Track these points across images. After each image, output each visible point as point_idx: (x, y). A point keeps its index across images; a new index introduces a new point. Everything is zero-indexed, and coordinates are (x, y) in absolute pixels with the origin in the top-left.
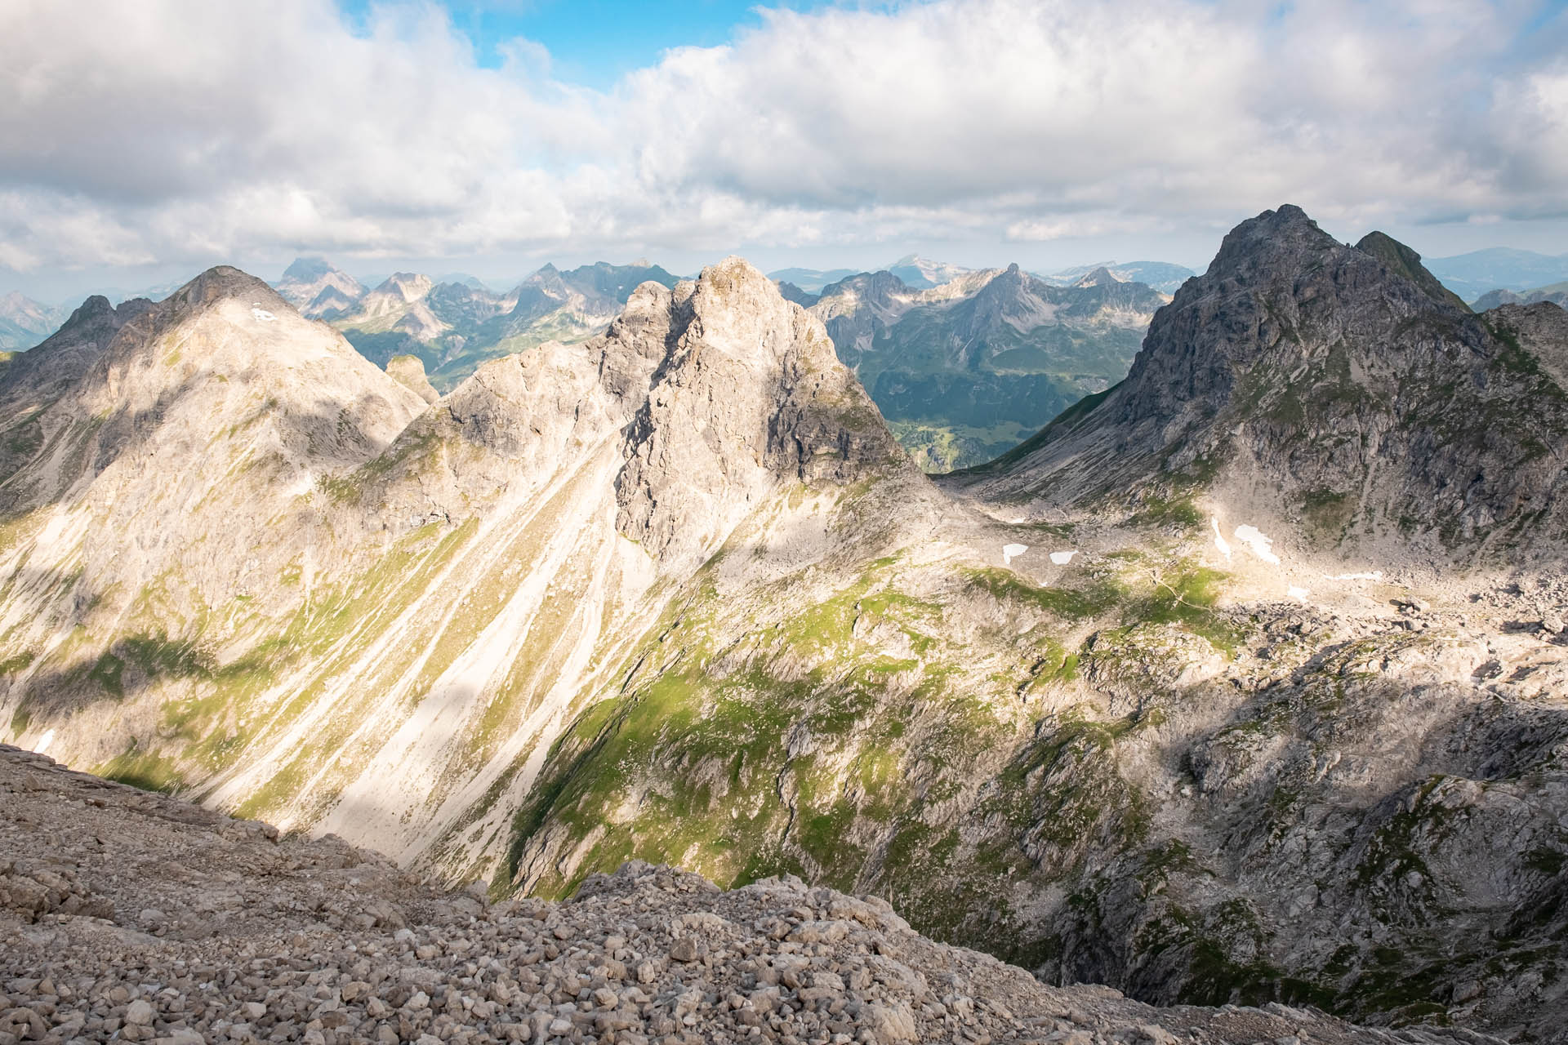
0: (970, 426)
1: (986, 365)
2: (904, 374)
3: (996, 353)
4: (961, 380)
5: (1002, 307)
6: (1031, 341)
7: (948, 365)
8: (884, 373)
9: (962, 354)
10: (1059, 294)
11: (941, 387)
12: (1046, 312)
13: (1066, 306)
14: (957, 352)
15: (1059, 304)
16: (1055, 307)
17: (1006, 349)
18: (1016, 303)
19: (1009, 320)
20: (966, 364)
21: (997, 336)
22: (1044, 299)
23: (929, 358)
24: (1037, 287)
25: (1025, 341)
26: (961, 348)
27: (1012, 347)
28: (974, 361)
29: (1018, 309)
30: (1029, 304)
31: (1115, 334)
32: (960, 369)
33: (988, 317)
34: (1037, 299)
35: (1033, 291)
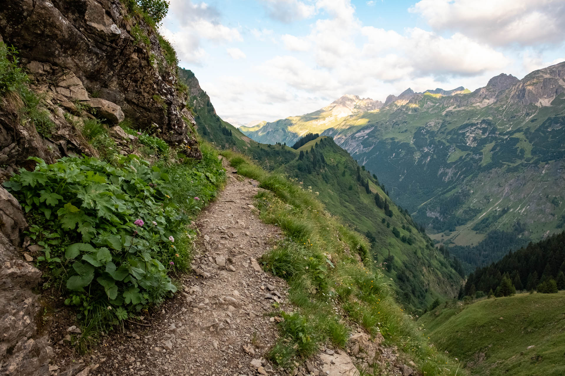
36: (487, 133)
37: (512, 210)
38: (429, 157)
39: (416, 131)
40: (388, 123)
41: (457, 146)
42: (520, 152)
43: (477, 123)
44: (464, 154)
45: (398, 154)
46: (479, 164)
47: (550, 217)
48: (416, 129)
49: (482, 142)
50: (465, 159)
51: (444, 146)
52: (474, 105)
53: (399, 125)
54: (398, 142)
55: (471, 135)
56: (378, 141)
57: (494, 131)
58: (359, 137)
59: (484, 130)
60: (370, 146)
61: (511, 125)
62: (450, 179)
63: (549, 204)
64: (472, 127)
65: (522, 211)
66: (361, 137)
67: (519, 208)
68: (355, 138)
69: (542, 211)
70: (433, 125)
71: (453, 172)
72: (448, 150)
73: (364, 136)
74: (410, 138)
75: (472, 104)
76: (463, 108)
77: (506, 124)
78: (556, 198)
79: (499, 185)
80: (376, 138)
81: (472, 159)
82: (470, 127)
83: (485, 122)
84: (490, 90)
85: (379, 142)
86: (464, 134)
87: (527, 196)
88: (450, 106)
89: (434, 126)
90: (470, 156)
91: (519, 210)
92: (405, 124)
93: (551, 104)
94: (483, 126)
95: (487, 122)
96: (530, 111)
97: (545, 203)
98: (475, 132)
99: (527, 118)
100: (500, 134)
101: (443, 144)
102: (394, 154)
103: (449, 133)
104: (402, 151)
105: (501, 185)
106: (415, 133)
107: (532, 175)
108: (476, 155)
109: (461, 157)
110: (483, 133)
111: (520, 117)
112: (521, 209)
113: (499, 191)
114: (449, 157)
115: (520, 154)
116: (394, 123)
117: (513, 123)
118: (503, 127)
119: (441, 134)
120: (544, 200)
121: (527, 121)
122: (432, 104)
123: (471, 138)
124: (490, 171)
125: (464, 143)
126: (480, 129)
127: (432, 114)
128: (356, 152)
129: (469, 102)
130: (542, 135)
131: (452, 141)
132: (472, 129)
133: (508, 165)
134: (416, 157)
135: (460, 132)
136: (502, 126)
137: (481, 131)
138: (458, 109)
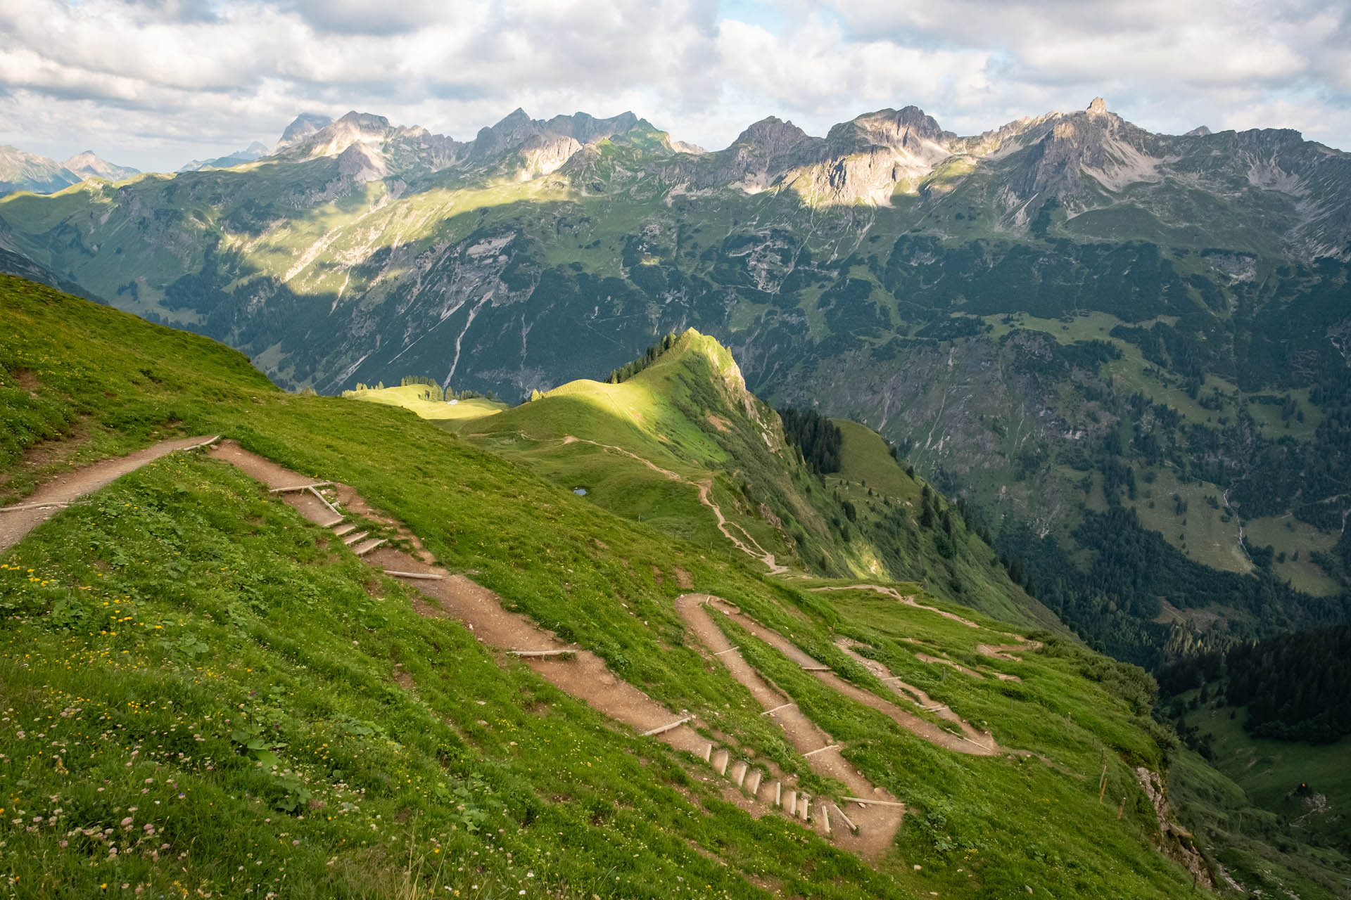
0: (1032, 315)
1: (1057, 229)
2: (934, 239)
3: (1072, 215)
4: (1019, 250)
5: (1081, 155)
6: (1125, 201)
7: (998, 229)
8: (904, 238)
9: (1021, 216)
10: (1162, 143)
11: (988, 258)
12: (1143, 167)
13: (1174, 159)
14: (1014, 212)
15: (1161, 156)
16: (1157, 161)
17: (1086, 210)
18: (1101, 150)
19: (1090, 172)
20: (1025, 229)
21: (1074, 192)
22: (1139, 150)
23: (972, 218)
24: (1129, 133)
25: (1116, 202)
26: (1019, 208)
27: (1096, 207)
28: (1039, 223)
29: (1100, 160)
30: (1118, 154)
31: (1256, 196)
32: (1017, 235)
33: (1063, 164)
34: (1129, 149)
35: (1124, 138)
36: (793, 263)
37: (917, 445)
38: (684, 316)
39: (623, 246)
40: (543, 220)
41: (739, 291)
42: (882, 314)
43: (765, 237)
44: (762, 311)
45: (606, 310)
46: (807, 338)
47: (998, 459)
48: (622, 239)
49: (792, 284)
50: (767, 323)
51: (709, 291)
52: (732, 187)
53: (571, 227)
54: (595, 277)
55: (760, 265)
56: (540, 271)
57: (805, 258)
58: (482, 259)
59: (785, 255)
60: (527, 285)
61: (833, 246)
62: (751, 371)
63: (989, 434)
64: (755, 245)
65: (940, 447)
66: (487, 257)
67: (930, 440)
68: (471, 260)
69: (979, 448)
70: (657, 232)
71: (751, 355)
72: (722, 301)
73: (495, 257)
74: (617, 265)
75: (726, 184)
76: (708, 193)
77: (824, 244)
78: (995, 420)
79: (872, 389)
80: (533, 263)
81: (784, 323)
82: (751, 245)
83: (781, 236)
84: (754, 153)
85: (544, 273)
86: (742, 261)
87: (937, 414)
88: (676, 184)
89: (661, 233)
90: (778, 318)
91: (932, 444)
92: (587, 225)
93: (892, 202)
94: (779, 244)
95: (785, 237)
96: (862, 217)
97: (982, 433)
98: (766, 259)
99: (859, 232)
100: (821, 266)
101: (704, 284)
102: (597, 308)
103: (706, 257)
104: (615, 302)
105: (875, 389)
106: (624, 252)
107: (932, 369)
108: (790, 315)
109: (758, 319)
110: (785, 261)
111: (845, 228)
112: (934, 442)
113: (876, 403)
114: (729, 316)
115: (884, 319)
116: (559, 222)
117: (837, 242)
118: (821, 250)
119: (689, 258)
120: (977, 425)
121: (862, 238)
122: (629, 174)
123: (764, 273)
124: (842, 356)
125: (751, 283)
126: (774, 251)
127: (641, 201)
128: (489, 301)
129: (719, 180)
130: (905, 274)
131: (719, 276)
132: (758, 249)
133: (872, 344)
134: (653, 316)
135: (731, 255)
136: (817, 247)
137: (779, 257)
138: (697, 193)
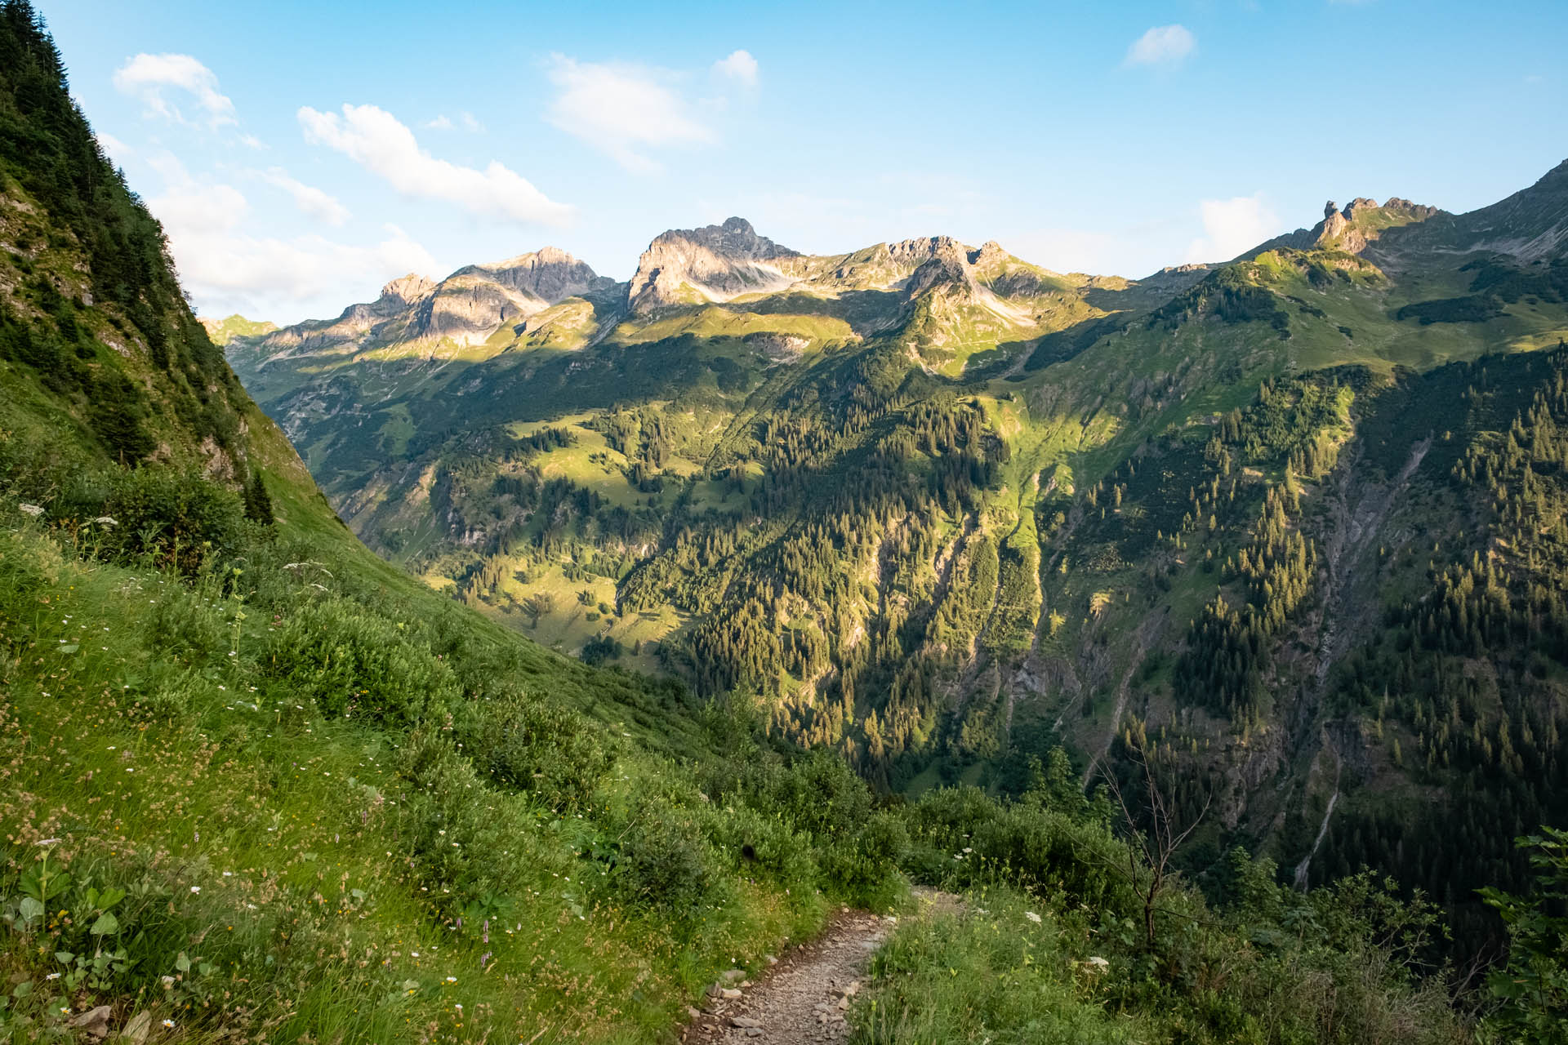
36: (337, 409)
42: (384, 446)
43: (321, 386)
49: (318, 431)
55: (298, 415)
57: (352, 402)
59: (332, 401)
61: (393, 387)
64: (306, 394)
77: (384, 386)
78: (397, 533)
82: (301, 396)
83: (338, 383)
84: (382, 312)
86: (283, 413)
88: (282, 351)
93: (487, 341)
94: (333, 391)
95: (341, 383)
96: (440, 356)
98: (308, 408)
99: (429, 373)
110: (328, 410)
111: (416, 370)
115: (383, 450)
117: (399, 383)
118: (376, 393)
121: (429, 377)
123: (298, 422)
126: (321, 398)
130: (444, 404)
132: (306, 399)
133: (348, 477)
136: (373, 390)
137: (324, 405)
138: (298, 356)
